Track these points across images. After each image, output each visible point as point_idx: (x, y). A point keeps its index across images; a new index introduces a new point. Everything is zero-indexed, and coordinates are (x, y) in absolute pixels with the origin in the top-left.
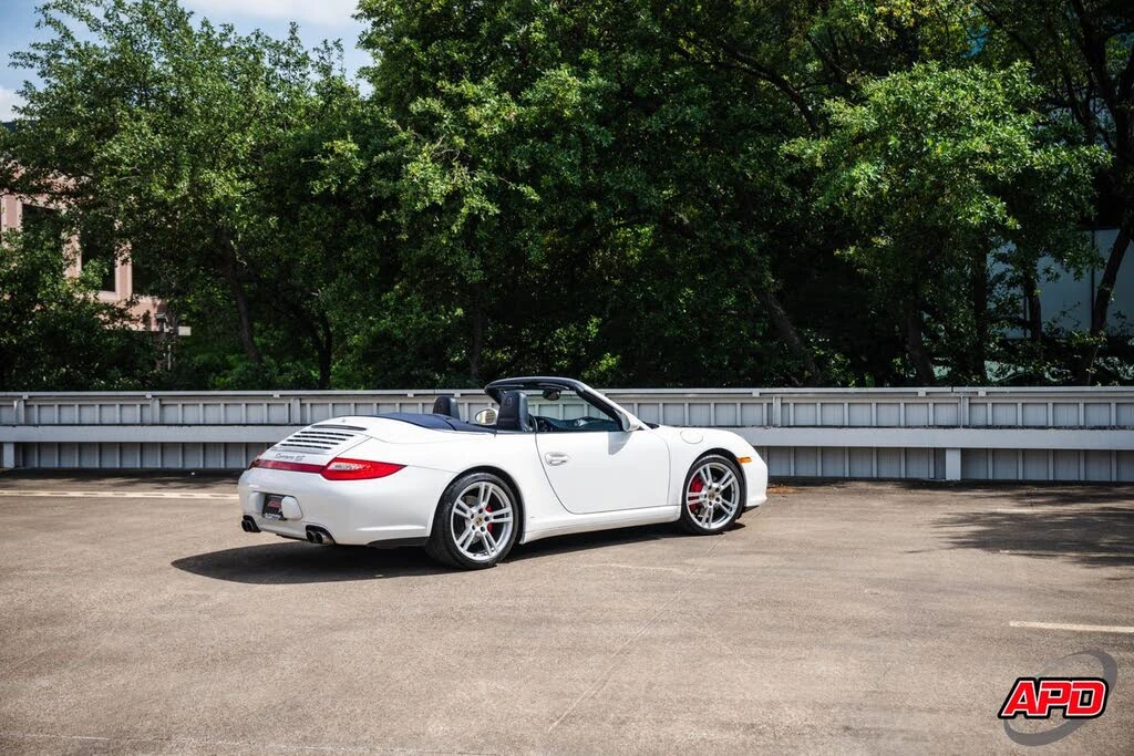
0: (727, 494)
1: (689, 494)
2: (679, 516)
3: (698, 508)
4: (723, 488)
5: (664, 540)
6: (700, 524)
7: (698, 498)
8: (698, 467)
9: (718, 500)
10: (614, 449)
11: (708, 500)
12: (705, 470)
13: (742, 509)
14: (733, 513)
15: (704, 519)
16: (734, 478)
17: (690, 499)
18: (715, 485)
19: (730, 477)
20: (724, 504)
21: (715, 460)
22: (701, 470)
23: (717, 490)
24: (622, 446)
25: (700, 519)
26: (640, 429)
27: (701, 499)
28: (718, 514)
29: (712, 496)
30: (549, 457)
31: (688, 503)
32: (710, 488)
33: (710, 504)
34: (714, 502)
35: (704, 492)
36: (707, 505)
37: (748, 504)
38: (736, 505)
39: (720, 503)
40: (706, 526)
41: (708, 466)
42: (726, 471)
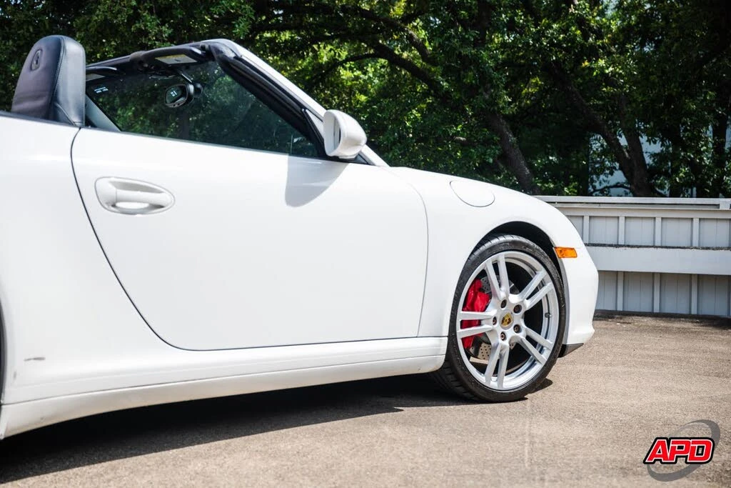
0: (534, 318)
1: (463, 315)
2: (441, 359)
3: (476, 343)
4: (528, 304)
5: (408, 411)
6: (481, 378)
7: (479, 323)
8: (483, 257)
9: (518, 329)
10: (298, 195)
11: (498, 328)
12: (496, 266)
13: (561, 350)
14: (545, 356)
15: (490, 369)
16: (549, 286)
17: (466, 324)
18: (514, 299)
19: (542, 284)
20: (528, 338)
21: (515, 246)
22: (487, 264)
23: (517, 309)
24: (321, 190)
25: (482, 368)
26: (360, 160)
27: (486, 327)
28: (518, 356)
29: (506, 321)
30: (110, 190)
31: (462, 333)
32: (504, 304)
33: (504, 336)
34: (510, 333)
35: (492, 311)
36: (495, 340)
37: (571, 340)
38: (549, 343)
39: (522, 336)
40: (493, 383)
41: (502, 258)
42: (535, 271)
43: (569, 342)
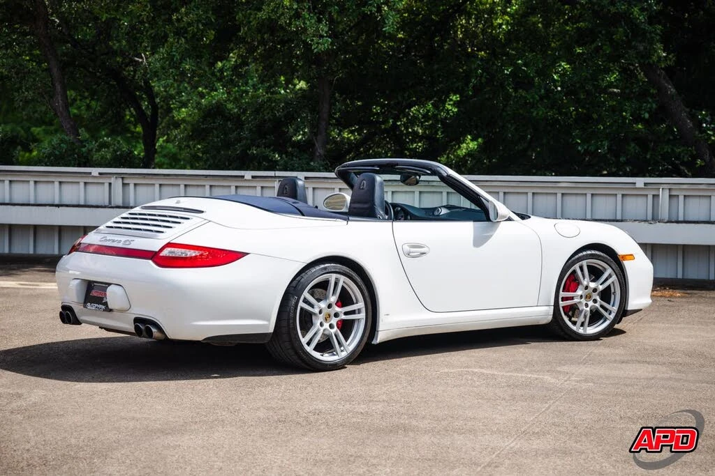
0: (606, 295)
1: (562, 294)
2: (550, 318)
3: (572, 310)
4: (601, 288)
5: (533, 344)
6: (574, 328)
7: (572, 298)
8: (574, 263)
9: (595, 301)
10: (479, 241)
11: (584, 301)
12: (581, 268)
13: (623, 312)
14: (612, 316)
15: (579, 323)
16: (614, 278)
17: (563, 299)
18: (593, 285)
19: (610, 276)
20: (602, 306)
21: (592, 256)
22: (577, 267)
23: (595, 290)
24: (490, 237)
25: (574, 323)
26: (510, 219)
27: (576, 300)
28: (595, 317)
29: (588, 297)
30: (407, 248)
31: (562, 304)
32: (587, 288)
33: (587, 305)
34: (591, 303)
35: (579, 292)
36: (582, 307)
37: (630, 307)
38: (615, 309)
39: (597, 305)
40: (581, 331)
41: (584, 263)
42: (605, 269)
43: (629, 309)
